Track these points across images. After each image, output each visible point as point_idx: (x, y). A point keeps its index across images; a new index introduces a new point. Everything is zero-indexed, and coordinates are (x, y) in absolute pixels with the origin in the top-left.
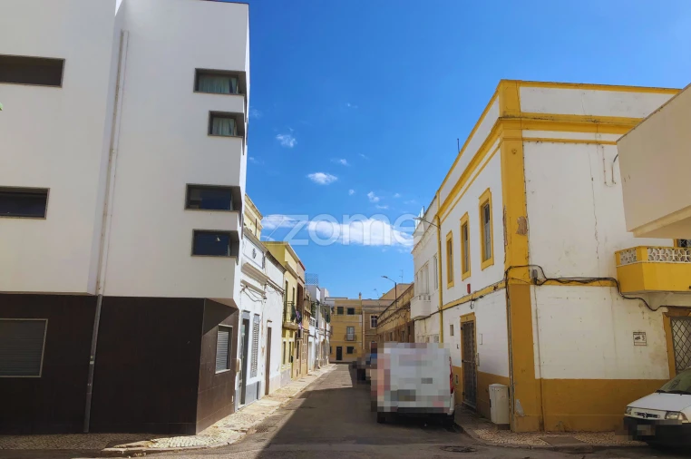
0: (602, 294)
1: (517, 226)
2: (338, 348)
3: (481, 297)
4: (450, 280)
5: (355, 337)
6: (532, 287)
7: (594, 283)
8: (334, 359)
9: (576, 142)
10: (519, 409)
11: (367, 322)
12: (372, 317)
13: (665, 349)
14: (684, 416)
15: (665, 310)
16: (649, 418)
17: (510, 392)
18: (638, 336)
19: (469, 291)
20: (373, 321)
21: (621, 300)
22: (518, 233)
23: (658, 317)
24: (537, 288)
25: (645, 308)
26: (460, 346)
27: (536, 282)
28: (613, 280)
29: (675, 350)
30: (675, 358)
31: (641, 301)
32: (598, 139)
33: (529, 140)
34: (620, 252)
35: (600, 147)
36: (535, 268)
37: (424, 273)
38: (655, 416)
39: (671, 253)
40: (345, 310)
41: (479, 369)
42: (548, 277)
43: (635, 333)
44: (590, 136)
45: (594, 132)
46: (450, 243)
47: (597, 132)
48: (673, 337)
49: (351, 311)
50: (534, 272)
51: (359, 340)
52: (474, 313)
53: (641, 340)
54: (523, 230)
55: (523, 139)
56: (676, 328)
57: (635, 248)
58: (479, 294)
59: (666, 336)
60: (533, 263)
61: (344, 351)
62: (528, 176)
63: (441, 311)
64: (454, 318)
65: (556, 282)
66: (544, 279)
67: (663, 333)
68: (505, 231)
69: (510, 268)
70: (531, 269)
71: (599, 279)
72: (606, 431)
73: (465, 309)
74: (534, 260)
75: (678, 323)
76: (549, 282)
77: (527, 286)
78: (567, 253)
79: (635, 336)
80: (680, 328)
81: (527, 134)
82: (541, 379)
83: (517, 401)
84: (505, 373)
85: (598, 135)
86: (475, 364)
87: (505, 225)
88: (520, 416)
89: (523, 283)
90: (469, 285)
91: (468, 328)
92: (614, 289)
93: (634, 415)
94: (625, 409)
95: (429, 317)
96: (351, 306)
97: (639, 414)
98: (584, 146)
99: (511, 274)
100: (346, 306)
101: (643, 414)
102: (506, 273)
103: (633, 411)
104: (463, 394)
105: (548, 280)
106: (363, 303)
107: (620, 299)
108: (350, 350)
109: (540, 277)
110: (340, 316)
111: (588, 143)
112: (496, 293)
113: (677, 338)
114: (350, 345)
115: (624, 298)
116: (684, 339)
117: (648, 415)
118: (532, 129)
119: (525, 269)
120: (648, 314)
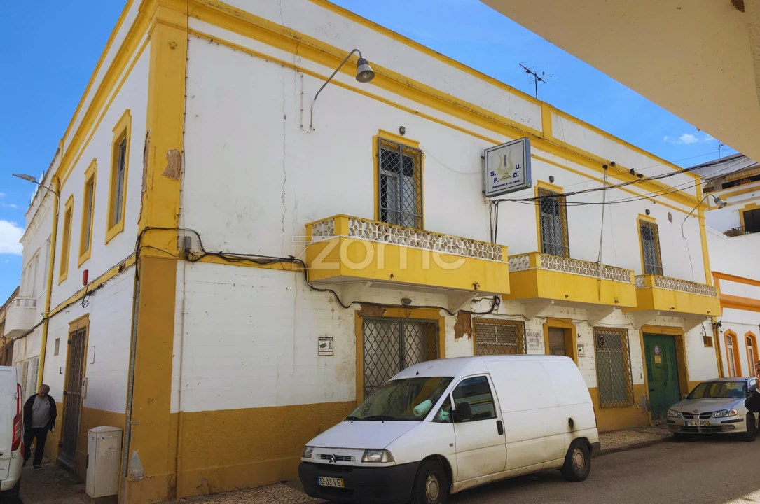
0: (283, 282)
1: (166, 164)
3: (100, 286)
4: (64, 270)
6: (181, 264)
7: (275, 266)
9: (268, 59)
10: (136, 468)
13: (354, 359)
14: (389, 455)
15: (358, 307)
16: (339, 463)
17: (125, 438)
18: (325, 342)
19: (85, 282)
21: (308, 293)
22: (166, 174)
23: (350, 316)
24: (189, 266)
25: (335, 305)
26: (64, 371)
27: (187, 256)
28: (300, 263)
29: (365, 361)
30: (364, 371)
31: (332, 295)
32: (297, 64)
33: (199, 35)
34: (314, 225)
35: (298, 75)
36: (188, 234)
37: (33, 268)
38: (348, 459)
39: (375, 229)
41: (86, 404)
42: (207, 250)
43: (320, 339)
44: (287, 57)
45: (292, 52)
46: (69, 214)
47: (297, 54)
48: (364, 343)
50: (187, 240)
52: (87, 315)
53: (327, 348)
54: (175, 170)
55: (189, 31)
56: (367, 332)
57: (334, 218)
58: (97, 284)
59: (357, 342)
60: (187, 226)
62: (191, 88)
63: (46, 320)
64: (61, 328)
65: (219, 260)
66: (200, 253)
67: (353, 338)
68: (145, 170)
69: (145, 231)
70: (182, 235)
71: (282, 260)
72: (271, 485)
73: (76, 312)
74: (188, 221)
75: (372, 326)
76: (208, 258)
77: (172, 261)
78: (240, 216)
79: (321, 344)
80: (372, 330)
81: (195, 24)
82: (179, 414)
83: (135, 454)
84: (121, 408)
85: (297, 57)
86: (80, 396)
87: (145, 162)
88: (136, 480)
89: (166, 255)
90: (86, 273)
91: (78, 340)
92: (300, 276)
93: (315, 459)
94: (302, 448)
95: (32, 331)
97: (323, 457)
98: (278, 67)
99: (147, 240)
101: (329, 457)
102: (140, 239)
103: (315, 452)
104: (60, 445)
105: (207, 254)
107: (307, 289)
109: (195, 249)
111: (284, 64)
112: (123, 276)
113: (368, 345)
115: (312, 288)
116: (375, 346)
117: (338, 458)
118: (204, 19)
119: (172, 234)
120: (338, 311)
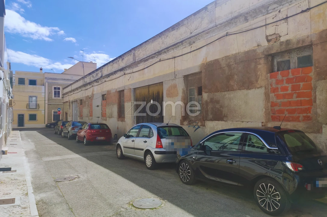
2: (19, 115)
5: (37, 106)
8: (16, 126)
11: (50, 93)
12: (55, 88)
20: (55, 92)
40: (27, 82)
49: (33, 82)
51: (42, 108)
61: (26, 118)
96: (33, 78)
100: (27, 78)
106: (46, 76)
108: (33, 117)
110: (21, 86)
114: (33, 113)
